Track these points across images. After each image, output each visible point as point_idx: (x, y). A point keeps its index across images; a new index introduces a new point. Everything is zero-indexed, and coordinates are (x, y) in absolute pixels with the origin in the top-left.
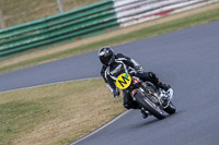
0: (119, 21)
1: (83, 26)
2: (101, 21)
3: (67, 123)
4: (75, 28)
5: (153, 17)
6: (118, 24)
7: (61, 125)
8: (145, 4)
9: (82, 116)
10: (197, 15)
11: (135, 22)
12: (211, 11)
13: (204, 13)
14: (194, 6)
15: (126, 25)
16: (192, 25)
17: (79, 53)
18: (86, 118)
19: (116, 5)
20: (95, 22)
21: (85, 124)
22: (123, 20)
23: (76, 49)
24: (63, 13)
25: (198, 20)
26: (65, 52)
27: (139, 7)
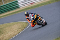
0: (19, 6)
1: (10, 8)
3: (6, 35)
4: (8, 9)
5: (29, 5)
9: (10, 33)
10: (41, 3)
11: (24, 6)
12: (45, 2)
13: (43, 3)
15: (21, 7)
16: (40, 6)
17: (9, 15)
18: (11, 33)
20: (13, 7)
22: (21, 6)
23: (8, 14)
25: (41, 5)
26: (5, 15)
27: (25, 2)
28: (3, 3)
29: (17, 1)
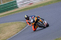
0: (18, 6)
1: (8, 8)
2: (13, 6)
3: (4, 35)
4: (6, 8)
5: (28, 5)
6: (18, 7)
7: (2, 35)
8: (25, 1)
10: (40, 4)
11: (23, 6)
12: (44, 3)
14: (39, 2)
15: (20, 7)
16: (39, 7)
17: (7, 15)
18: (9, 33)
19: (17, 2)
20: (12, 7)
21: (9, 35)
24: (2, 4)
25: (40, 6)
26: (3, 15)
27: (24, 2)
28: (2, 3)
29: (16, 1)
